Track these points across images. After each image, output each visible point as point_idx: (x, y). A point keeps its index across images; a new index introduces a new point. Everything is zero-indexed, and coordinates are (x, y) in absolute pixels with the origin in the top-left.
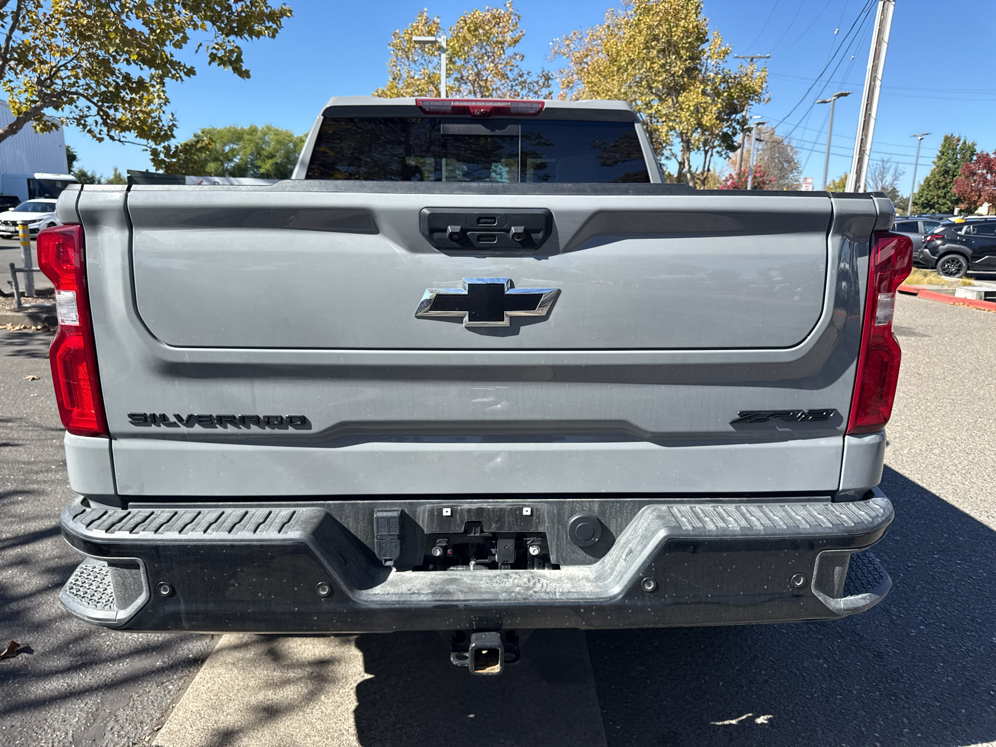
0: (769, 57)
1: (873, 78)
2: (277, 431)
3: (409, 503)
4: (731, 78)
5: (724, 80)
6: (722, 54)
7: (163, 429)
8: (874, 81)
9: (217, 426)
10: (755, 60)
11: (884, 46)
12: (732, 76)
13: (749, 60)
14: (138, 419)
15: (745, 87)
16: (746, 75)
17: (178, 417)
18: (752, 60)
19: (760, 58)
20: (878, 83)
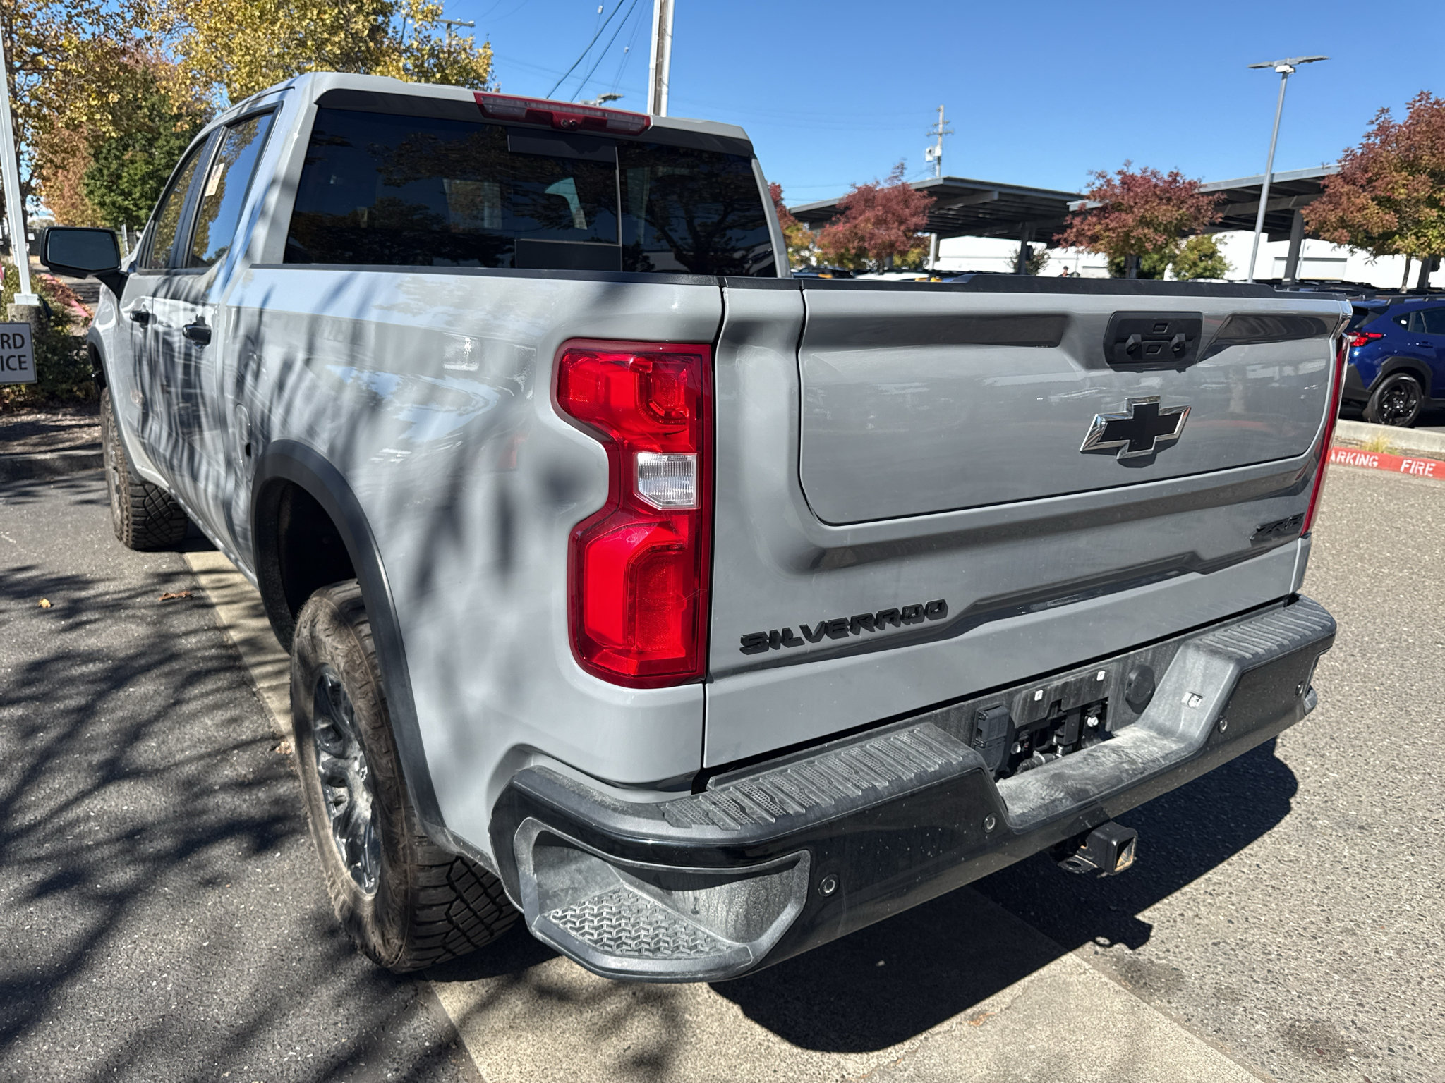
0: (472, 26)
1: (658, 82)
2: (913, 626)
3: (1009, 693)
4: (443, 52)
5: (432, 54)
6: (430, 15)
7: (784, 651)
8: (660, 86)
9: (849, 633)
10: (453, 27)
11: (668, 41)
12: (445, 49)
13: (445, 25)
14: (752, 643)
15: (464, 68)
16: (465, 50)
17: (805, 629)
18: (449, 26)
19: (461, 24)
20: (665, 89)
